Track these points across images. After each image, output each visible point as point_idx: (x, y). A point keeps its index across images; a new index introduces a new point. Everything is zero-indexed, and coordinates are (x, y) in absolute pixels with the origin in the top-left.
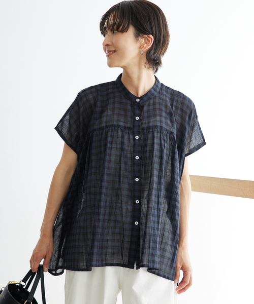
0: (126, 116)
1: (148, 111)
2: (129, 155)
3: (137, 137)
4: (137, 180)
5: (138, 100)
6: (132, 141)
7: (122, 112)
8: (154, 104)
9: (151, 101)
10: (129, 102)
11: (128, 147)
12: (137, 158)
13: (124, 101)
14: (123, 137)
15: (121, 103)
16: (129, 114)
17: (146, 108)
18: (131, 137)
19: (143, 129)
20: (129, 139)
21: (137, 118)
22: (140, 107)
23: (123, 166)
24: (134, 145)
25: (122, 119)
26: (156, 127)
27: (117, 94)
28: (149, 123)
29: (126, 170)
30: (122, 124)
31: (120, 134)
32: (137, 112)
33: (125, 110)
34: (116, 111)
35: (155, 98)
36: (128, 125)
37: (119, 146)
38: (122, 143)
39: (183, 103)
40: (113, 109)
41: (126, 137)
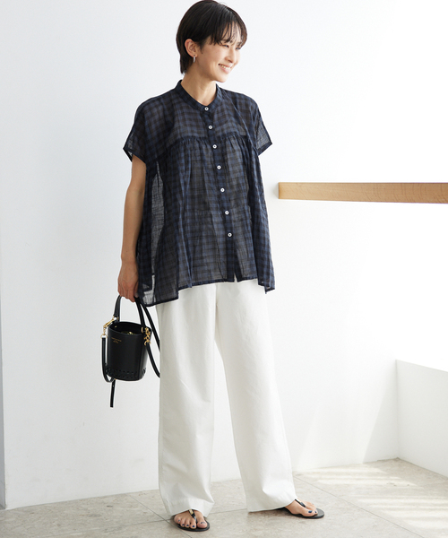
0: (198, 126)
1: (219, 118)
2: (210, 166)
3: (215, 147)
4: (222, 190)
5: (207, 109)
6: (210, 151)
7: (194, 123)
8: (222, 111)
9: (219, 108)
10: (198, 112)
11: (208, 157)
12: (219, 167)
13: (192, 111)
14: (201, 148)
15: (189, 114)
16: (201, 124)
17: (216, 116)
18: (209, 147)
19: (219, 137)
20: (207, 150)
21: (210, 127)
22: (211, 115)
23: (206, 178)
24: (214, 155)
25: (195, 130)
26: (231, 133)
27: (184, 105)
28: (222, 130)
29: (210, 181)
30: (196, 135)
31: (197, 145)
32: (209, 121)
33: (196, 120)
34: (188, 122)
35: (221, 104)
36: (203, 135)
37: (199, 158)
38: (202, 155)
39: (247, 105)
40: (184, 120)
41: (204, 147)
